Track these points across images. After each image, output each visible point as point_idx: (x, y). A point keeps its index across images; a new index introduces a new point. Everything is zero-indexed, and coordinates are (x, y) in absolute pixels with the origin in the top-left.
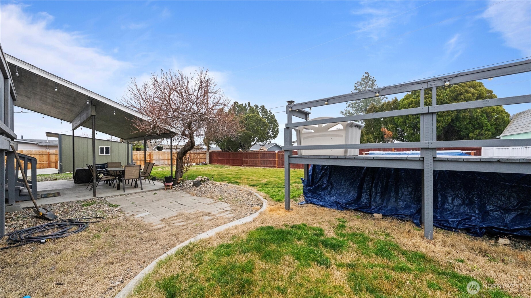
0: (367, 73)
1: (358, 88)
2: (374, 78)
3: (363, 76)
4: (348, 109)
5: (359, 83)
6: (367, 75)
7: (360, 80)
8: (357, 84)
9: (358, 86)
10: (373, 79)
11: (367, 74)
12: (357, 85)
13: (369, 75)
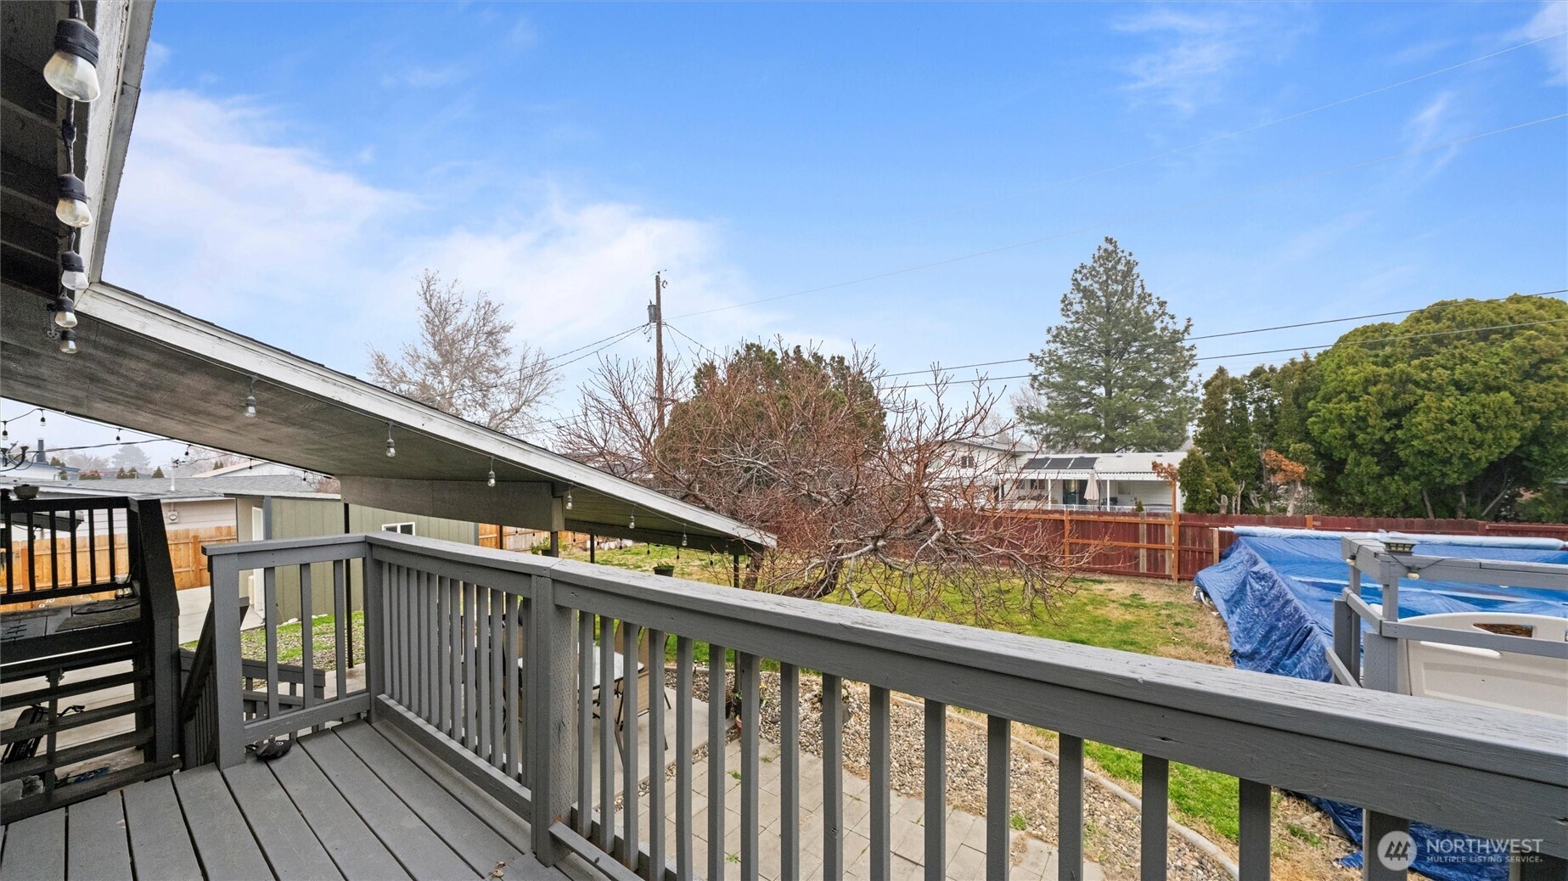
0: (1109, 240)
1: (1084, 283)
2: (1131, 254)
3: (1100, 248)
4: (1053, 346)
5: (1085, 271)
6: (1111, 248)
7: (1089, 263)
8: (1080, 272)
9: (1082, 279)
10: (1128, 258)
11: (1111, 243)
12: (1079, 277)
13: (1115, 247)
